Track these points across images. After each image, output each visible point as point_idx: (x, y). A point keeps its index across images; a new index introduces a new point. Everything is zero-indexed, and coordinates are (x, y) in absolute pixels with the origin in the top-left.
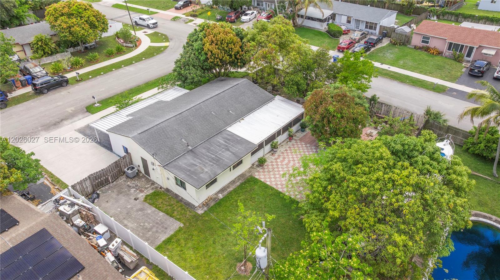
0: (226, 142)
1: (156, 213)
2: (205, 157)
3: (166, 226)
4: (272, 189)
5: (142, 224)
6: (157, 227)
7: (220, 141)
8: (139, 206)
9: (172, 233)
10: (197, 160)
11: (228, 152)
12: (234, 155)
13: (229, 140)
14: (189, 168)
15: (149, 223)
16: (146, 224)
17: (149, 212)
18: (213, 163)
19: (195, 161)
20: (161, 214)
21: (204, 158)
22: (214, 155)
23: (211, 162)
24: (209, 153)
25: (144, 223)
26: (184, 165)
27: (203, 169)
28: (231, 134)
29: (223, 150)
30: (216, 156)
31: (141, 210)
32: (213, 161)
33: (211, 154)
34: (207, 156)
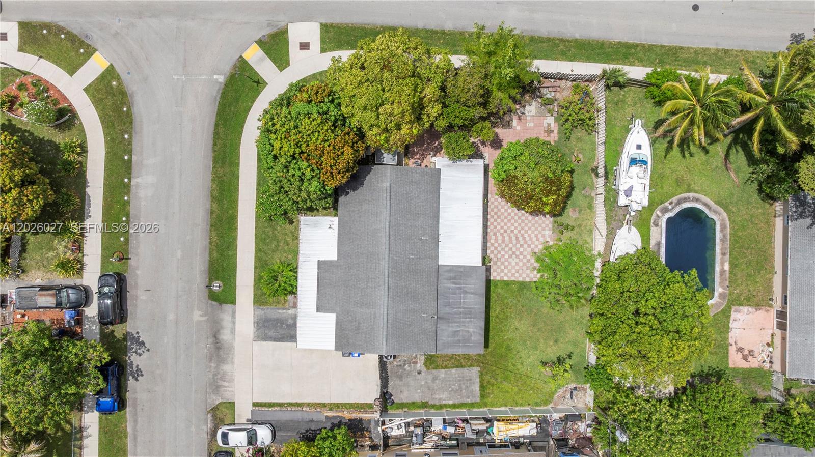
0: (454, 283)
1: (449, 372)
2: (455, 316)
3: (468, 378)
4: (514, 282)
5: (450, 389)
6: (464, 384)
7: (449, 285)
8: (430, 377)
9: (478, 380)
10: (453, 324)
11: (469, 295)
12: (476, 295)
13: (455, 278)
14: (456, 339)
15: (454, 385)
16: (453, 387)
17: (443, 376)
18: (469, 318)
19: (453, 327)
20: (454, 370)
21: (456, 318)
22: (460, 308)
23: (466, 318)
24: (454, 308)
25: (450, 387)
26: (449, 339)
27: (468, 332)
28: (449, 268)
29: (462, 295)
30: (464, 308)
31: (435, 379)
32: (467, 316)
33: (457, 308)
34: (456, 313)
